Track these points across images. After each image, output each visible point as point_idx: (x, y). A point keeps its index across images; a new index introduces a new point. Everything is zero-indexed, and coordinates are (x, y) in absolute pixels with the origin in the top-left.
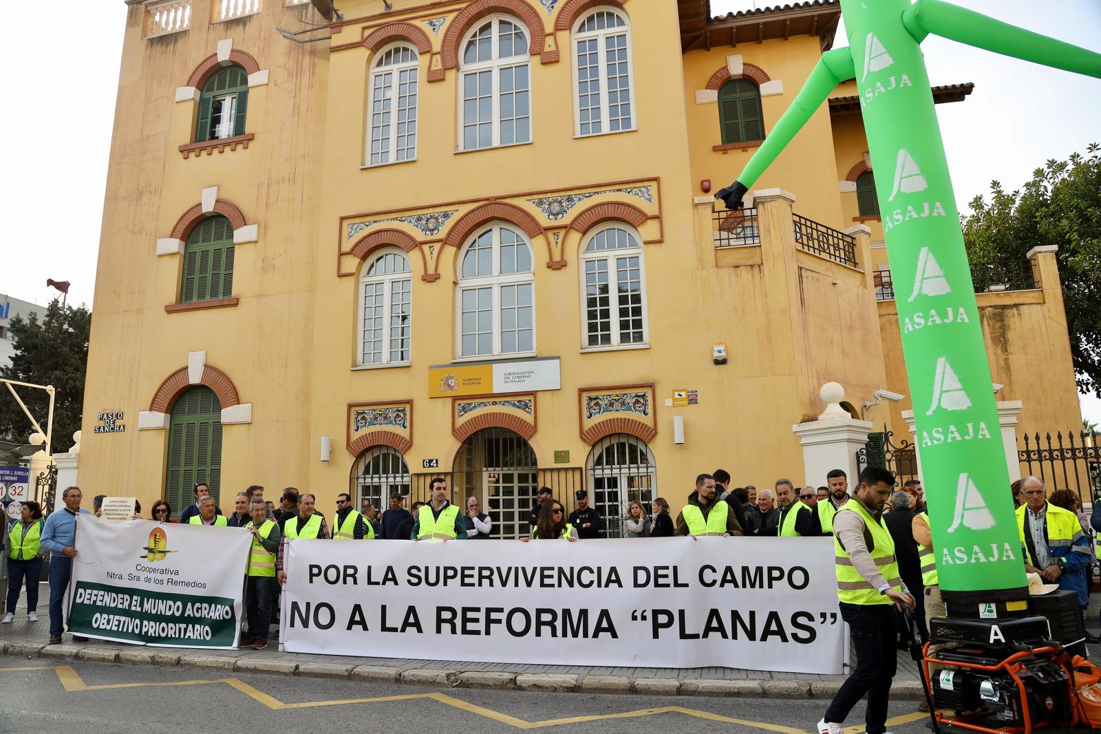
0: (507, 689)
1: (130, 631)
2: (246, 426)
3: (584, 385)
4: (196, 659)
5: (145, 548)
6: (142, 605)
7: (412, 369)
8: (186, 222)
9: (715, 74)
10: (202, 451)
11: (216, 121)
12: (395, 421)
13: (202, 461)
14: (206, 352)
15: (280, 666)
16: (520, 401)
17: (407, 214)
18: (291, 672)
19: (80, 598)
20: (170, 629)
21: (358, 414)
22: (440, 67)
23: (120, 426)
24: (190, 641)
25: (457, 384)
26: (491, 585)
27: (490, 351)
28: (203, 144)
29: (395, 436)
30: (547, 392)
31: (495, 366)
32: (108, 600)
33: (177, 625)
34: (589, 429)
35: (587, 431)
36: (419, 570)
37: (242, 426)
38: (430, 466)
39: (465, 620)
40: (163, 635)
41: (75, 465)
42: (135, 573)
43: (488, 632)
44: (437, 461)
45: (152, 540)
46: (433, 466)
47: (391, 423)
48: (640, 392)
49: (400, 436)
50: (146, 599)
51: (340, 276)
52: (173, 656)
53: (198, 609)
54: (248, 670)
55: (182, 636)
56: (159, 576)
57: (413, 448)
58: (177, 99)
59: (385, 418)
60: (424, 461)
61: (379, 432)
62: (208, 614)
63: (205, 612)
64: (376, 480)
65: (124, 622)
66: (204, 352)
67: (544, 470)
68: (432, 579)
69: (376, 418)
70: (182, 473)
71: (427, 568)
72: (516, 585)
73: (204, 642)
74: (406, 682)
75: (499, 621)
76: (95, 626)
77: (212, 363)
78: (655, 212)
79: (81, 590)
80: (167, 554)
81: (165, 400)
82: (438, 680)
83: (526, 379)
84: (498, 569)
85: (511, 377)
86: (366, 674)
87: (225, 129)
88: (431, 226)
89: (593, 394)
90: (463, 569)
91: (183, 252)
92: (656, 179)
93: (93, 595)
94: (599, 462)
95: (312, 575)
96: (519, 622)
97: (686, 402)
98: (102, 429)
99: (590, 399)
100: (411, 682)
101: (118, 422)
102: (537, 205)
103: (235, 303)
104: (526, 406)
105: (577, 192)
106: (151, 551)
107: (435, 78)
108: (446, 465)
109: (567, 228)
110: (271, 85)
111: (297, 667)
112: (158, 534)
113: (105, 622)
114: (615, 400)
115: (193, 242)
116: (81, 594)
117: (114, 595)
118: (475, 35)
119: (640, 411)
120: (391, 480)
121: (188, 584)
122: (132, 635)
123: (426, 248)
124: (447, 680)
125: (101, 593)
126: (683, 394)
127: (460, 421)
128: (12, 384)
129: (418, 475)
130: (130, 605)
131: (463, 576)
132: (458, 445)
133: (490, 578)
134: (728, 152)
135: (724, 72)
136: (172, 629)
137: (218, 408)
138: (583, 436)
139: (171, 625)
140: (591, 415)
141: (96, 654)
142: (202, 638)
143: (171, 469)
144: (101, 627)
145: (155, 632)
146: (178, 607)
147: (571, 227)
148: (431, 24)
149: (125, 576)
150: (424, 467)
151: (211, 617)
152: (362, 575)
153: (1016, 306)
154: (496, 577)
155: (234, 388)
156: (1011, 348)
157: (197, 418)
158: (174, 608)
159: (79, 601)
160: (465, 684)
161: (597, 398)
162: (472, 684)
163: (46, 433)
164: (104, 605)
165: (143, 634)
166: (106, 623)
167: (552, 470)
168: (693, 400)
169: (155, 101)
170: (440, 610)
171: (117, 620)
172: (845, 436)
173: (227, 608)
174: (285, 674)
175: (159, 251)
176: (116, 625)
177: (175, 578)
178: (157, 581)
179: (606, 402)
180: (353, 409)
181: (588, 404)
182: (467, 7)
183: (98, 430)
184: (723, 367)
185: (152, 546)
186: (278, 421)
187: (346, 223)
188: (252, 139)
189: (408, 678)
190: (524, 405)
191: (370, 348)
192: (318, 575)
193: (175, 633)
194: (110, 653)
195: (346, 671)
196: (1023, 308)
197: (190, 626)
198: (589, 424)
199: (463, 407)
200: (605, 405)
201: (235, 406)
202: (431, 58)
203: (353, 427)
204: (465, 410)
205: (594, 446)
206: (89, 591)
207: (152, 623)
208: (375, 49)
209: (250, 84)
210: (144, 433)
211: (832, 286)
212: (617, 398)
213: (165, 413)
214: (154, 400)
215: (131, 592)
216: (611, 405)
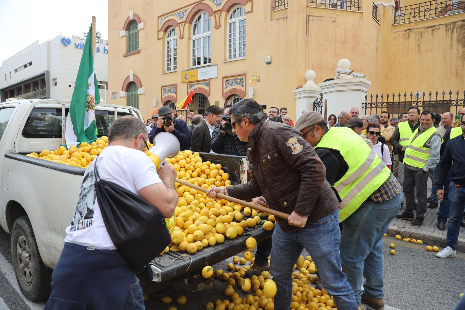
2: (144, 95)
3: (224, 75)
7: (177, 72)
8: (127, 23)
12: (173, 92)
14: (134, 70)
16: (206, 83)
17: (175, 12)
25: (189, 77)
27: (200, 64)
29: (172, 97)
30: (213, 79)
31: (198, 70)
35: (225, 93)
48: (242, 77)
49: (174, 97)
51: (159, 39)
57: (177, 101)
59: (171, 91)
61: (169, 96)
69: (168, 91)
77: (135, 74)
81: (125, 87)
83: (207, 74)
85: (203, 73)
88: (182, 16)
89: (227, 79)
91: (127, 35)
97: (256, 81)
99: (226, 81)
101: (116, 95)
102: (213, 2)
103: (139, 52)
104: (208, 84)
109: (221, 11)
115: (130, 31)
119: (241, 85)
123: (180, 25)
126: (255, 77)
127: (189, 91)
137: (137, 89)
138: (223, 95)
140: (226, 87)
147: (222, 10)
155: (141, 82)
157: (133, 93)
161: (228, 81)
163: (104, 99)
168: (258, 80)
172: (305, 95)
175: (121, 36)
179: (231, 82)
180: (163, 88)
181: (225, 83)
183: (112, 98)
184: (270, 65)
187: (160, 18)
191: (169, 66)
198: (225, 91)
199: (190, 86)
201: (141, 88)
203: (163, 94)
205: (227, 100)
210: (121, 98)
211: (333, 23)
212: (234, 80)
213: (125, 91)
214: (123, 87)
216: (233, 83)
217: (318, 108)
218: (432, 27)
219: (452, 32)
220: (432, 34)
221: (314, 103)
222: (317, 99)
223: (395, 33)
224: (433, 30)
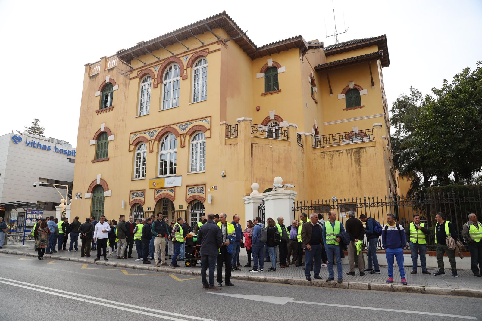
2: (110, 197)
3: (188, 184)
7: (145, 180)
8: (97, 134)
9: (263, 67)
10: (100, 205)
11: (107, 101)
12: (141, 196)
13: (100, 208)
14: (101, 175)
16: (171, 190)
17: (146, 131)
21: (132, 194)
22: (156, 83)
25: (156, 185)
27: (166, 174)
28: (102, 110)
29: (140, 200)
30: (178, 187)
31: (165, 179)
35: (188, 199)
38: (149, 210)
41: (70, 209)
44: (150, 208)
48: (202, 186)
49: (142, 201)
51: (130, 151)
57: (145, 204)
58: (96, 96)
59: (139, 195)
60: (147, 208)
61: (137, 199)
64: (138, 214)
66: (100, 175)
67: (176, 211)
69: (136, 195)
70: (95, 211)
77: (102, 178)
78: (210, 128)
81: (91, 189)
83: (173, 183)
85: (169, 182)
87: (108, 104)
88: (152, 135)
89: (190, 187)
91: (97, 144)
92: (210, 117)
97: (214, 190)
99: (189, 189)
101: (80, 196)
102: (179, 127)
103: (108, 160)
105: (189, 122)
107: (155, 87)
108: (152, 209)
109: (186, 134)
110: (119, 90)
115: (99, 141)
118: (168, 71)
119: (202, 193)
120: (141, 213)
123: (150, 142)
126: (213, 187)
127: (156, 196)
128: (55, 185)
129: (145, 212)
132: (156, 203)
134: (266, 95)
135: (266, 66)
137: (103, 192)
138: (186, 200)
140: (189, 194)
148: (155, 68)
150: (147, 210)
153: (365, 148)
155: (107, 185)
156: (362, 164)
157: (99, 195)
161: (191, 188)
163: (65, 199)
167: (178, 211)
168: (216, 189)
169: (91, 96)
172: (252, 201)
175: (91, 144)
179: (193, 190)
180: (131, 192)
182: (164, 62)
183: (76, 198)
184: (224, 178)
187: (131, 135)
188: (114, 107)
190: (173, 191)
191: (137, 174)
196: (367, 149)
198: (188, 197)
201: (107, 191)
202: (154, 80)
203: (131, 198)
204: (158, 192)
205: (189, 204)
208: (141, 78)
209: (114, 90)
210: (86, 199)
211: (270, 148)
212: (196, 188)
213: (91, 193)
214: (89, 189)
216: (194, 191)
217: (262, 210)
218: (338, 151)
219: (351, 156)
220: (339, 156)
221: (259, 207)
222: (261, 204)
223: (315, 154)
224: (339, 153)
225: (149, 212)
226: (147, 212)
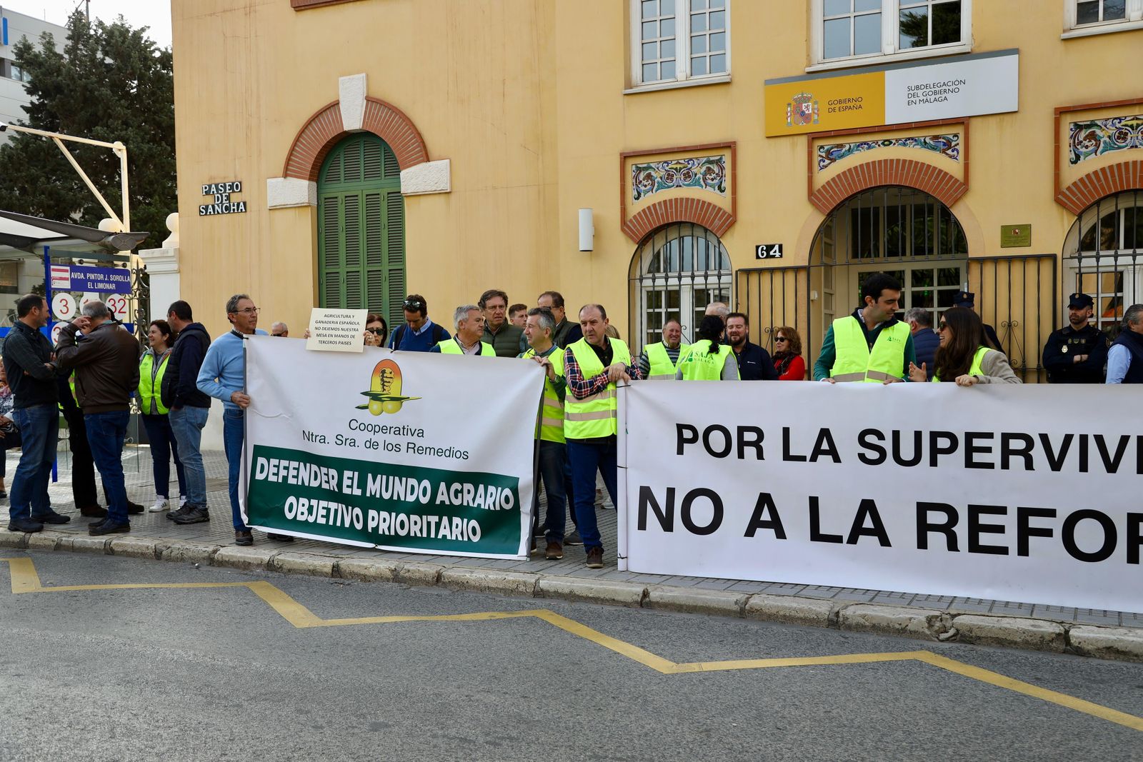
0: (1051, 650)
1: (347, 525)
2: (442, 198)
3: (1065, 100)
4: (468, 575)
5: (365, 394)
6: (362, 484)
7: (733, 89)
10: (373, 241)
12: (705, 180)
13: (374, 257)
14: (367, 75)
15: (615, 591)
16: (935, 138)
18: (637, 602)
19: (262, 471)
20: (412, 523)
21: (639, 170)
23: (238, 204)
24: (445, 543)
25: (815, 111)
26: (1029, 465)
27: (878, 47)
29: (705, 205)
30: (991, 119)
31: (890, 75)
32: (305, 475)
33: (424, 517)
34: (1075, 184)
35: (1069, 189)
36: (881, 436)
37: (436, 198)
38: (768, 256)
39: (975, 528)
40: (403, 533)
41: (175, 266)
42: (348, 434)
43: (1023, 550)
44: (781, 247)
45: (378, 380)
46: (773, 257)
47: (697, 183)
49: (715, 206)
50: (370, 475)
52: (429, 569)
53: (457, 492)
54: (558, 595)
55: (433, 535)
56: (392, 438)
57: (738, 226)
59: (687, 176)
60: (757, 247)
61: (676, 199)
62: (474, 500)
63: (468, 498)
64: (671, 281)
65: (336, 511)
66: (364, 75)
67: (981, 261)
68: (907, 452)
69: (670, 177)
70: (343, 275)
71: (896, 435)
72: (1084, 467)
73: (468, 546)
74: (849, 628)
75: (1048, 533)
76: (290, 516)
77: (378, 93)
79: (261, 460)
80: (405, 403)
81: (307, 160)
82: (911, 627)
83: (949, 95)
84: (1044, 438)
85: (920, 92)
86: (774, 611)
89: (1084, 118)
90: (970, 436)
93: (281, 468)
94: (1087, 244)
95: (682, 441)
96: (1089, 536)
98: (210, 209)
99: (1078, 128)
100: (860, 628)
101: (235, 198)
104: (948, 144)
106: (375, 397)
108: (796, 254)
111: (645, 594)
112: (388, 371)
113: (305, 510)
114: (1132, 126)
116: (262, 466)
117: (314, 468)
120: (699, 280)
121: (439, 452)
122: (351, 532)
124: (928, 628)
125: (294, 464)
127: (824, 176)
128: (64, 142)
129: (748, 272)
130: (340, 484)
131: (970, 450)
132: (818, 219)
133: (1026, 454)
136: (416, 523)
137: (394, 169)
138: (1061, 197)
139: (414, 518)
140: (1078, 157)
141: (301, 563)
142: (466, 539)
143: (324, 271)
144: (300, 518)
145: (389, 528)
146: (425, 489)
149: (331, 438)
150: (758, 257)
151: (479, 505)
152: (772, 445)
154: (1038, 453)
155: (419, 134)
157: (362, 187)
158: (418, 492)
159: (259, 477)
160: (965, 638)
161: (1093, 124)
162: (979, 638)
163: (120, 216)
164: (300, 483)
165: (370, 530)
166: (306, 513)
167: (996, 260)
170: (923, 508)
171: (323, 508)
173: (507, 492)
174: (626, 604)
176: (322, 516)
177: (420, 442)
178: (390, 447)
179: (1113, 132)
180: (630, 162)
181: (1073, 137)
183: (204, 211)
185: (377, 388)
186: (494, 188)
189: (853, 621)
190: (944, 144)
191: (655, 54)
192: (693, 440)
193: (421, 530)
194: (324, 562)
195: (736, 603)
197: (445, 519)
198: (1072, 174)
199: (829, 153)
200: (1109, 137)
201: (424, 164)
203: (631, 193)
204: (831, 156)
205: (1080, 218)
206: (274, 461)
207: (384, 514)
210: (277, 213)
212: (1134, 123)
213: (310, 180)
214: (289, 159)
215: (341, 465)
216: (1122, 136)
225: (772, 271)
226: (760, 271)
